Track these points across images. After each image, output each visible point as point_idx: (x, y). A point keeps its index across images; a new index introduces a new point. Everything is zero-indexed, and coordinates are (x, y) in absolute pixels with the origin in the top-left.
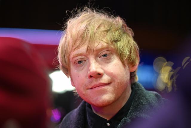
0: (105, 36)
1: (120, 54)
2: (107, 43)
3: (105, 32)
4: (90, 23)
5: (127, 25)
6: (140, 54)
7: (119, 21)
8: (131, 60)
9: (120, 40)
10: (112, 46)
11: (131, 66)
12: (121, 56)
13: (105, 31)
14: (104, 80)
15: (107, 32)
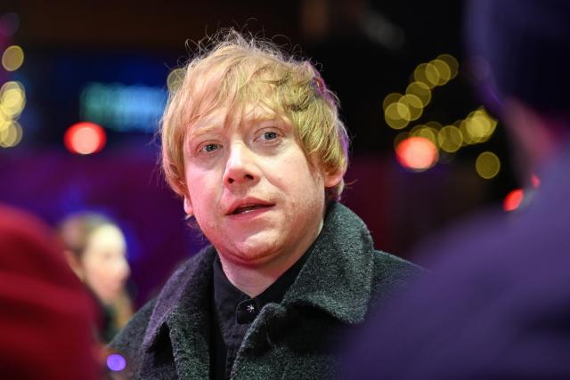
0: (270, 93)
1: (304, 138)
2: (274, 110)
3: (273, 86)
4: (239, 62)
5: (326, 82)
6: (350, 149)
7: (308, 70)
8: (327, 157)
9: (306, 108)
10: (286, 119)
11: (327, 173)
12: (304, 143)
13: (272, 82)
14: (260, 192)
15: (277, 85)
